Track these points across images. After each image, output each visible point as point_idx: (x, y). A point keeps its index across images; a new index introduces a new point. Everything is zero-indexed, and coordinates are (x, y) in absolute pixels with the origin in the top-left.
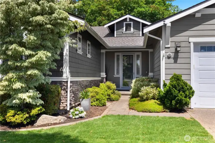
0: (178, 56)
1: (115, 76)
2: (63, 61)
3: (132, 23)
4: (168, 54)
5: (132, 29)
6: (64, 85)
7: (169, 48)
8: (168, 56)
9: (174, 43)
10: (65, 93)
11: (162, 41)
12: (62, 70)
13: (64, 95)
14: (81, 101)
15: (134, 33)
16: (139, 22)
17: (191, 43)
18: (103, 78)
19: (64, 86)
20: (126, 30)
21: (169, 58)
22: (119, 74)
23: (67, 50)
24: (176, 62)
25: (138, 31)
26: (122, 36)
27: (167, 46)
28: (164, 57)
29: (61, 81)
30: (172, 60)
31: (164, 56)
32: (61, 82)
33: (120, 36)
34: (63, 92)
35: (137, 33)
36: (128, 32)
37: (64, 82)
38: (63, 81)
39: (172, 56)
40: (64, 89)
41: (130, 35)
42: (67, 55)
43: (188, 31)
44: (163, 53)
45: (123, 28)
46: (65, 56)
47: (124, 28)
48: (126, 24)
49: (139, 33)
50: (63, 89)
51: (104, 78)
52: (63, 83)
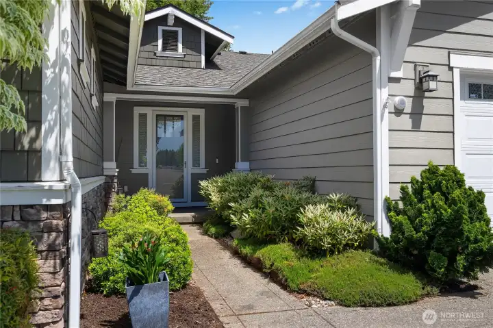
0: (423, 107)
1: (134, 171)
2: (40, 92)
3: (180, 30)
4: (397, 99)
5: (180, 46)
6: (50, 229)
7: (397, 80)
8: (395, 108)
9: (413, 65)
10: (54, 273)
11: (379, 58)
12: (33, 141)
13: (48, 283)
14: (132, 297)
15: (186, 59)
16: (199, 30)
17: (454, 69)
18: (112, 177)
19: (54, 234)
20: (164, 49)
21: (398, 112)
22: (146, 166)
23: (63, 33)
24: (416, 126)
25: (194, 53)
26: (154, 62)
27: (394, 74)
28: (387, 111)
29: (32, 206)
30: (406, 122)
31: (385, 106)
32: (32, 211)
33: (149, 62)
34: (43, 267)
35: (193, 58)
36: (168, 53)
37: (48, 208)
38: (45, 202)
39: (408, 109)
40: (52, 249)
41: (176, 63)
42: (65, 62)
43: (445, 32)
44: (382, 95)
45: (157, 40)
46: (54, 66)
47: (160, 42)
48: (163, 31)
49: (197, 58)
50: (42, 247)
51: (114, 176)
52: (44, 215)
